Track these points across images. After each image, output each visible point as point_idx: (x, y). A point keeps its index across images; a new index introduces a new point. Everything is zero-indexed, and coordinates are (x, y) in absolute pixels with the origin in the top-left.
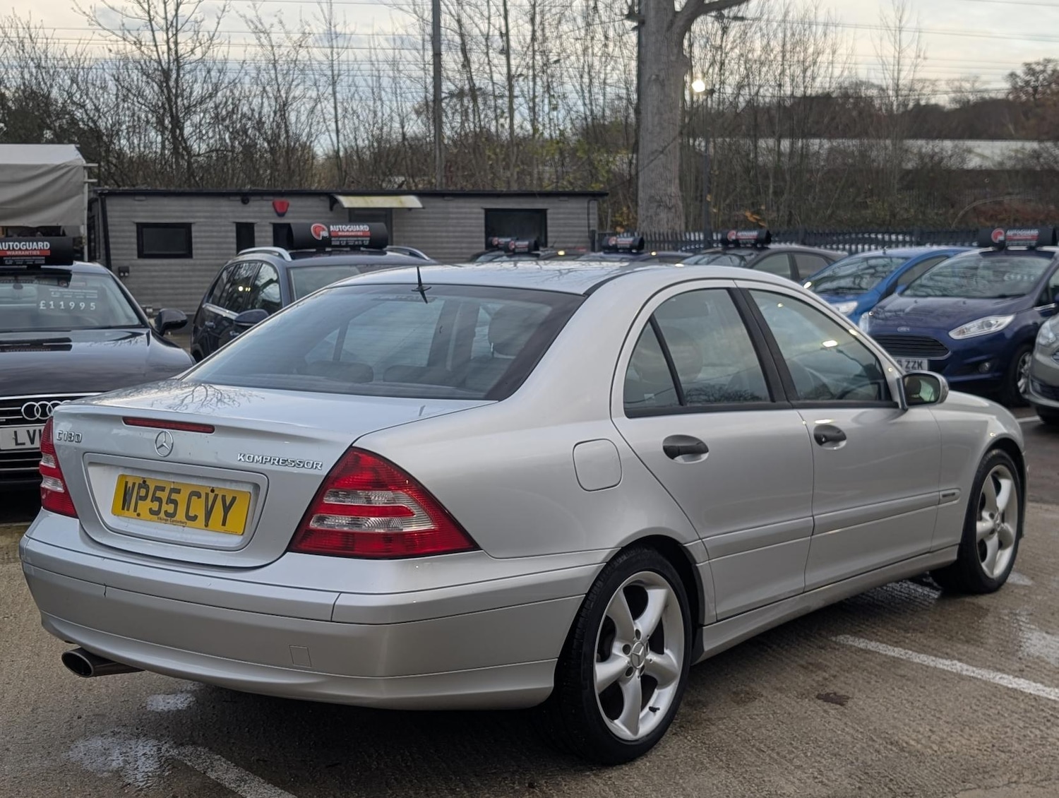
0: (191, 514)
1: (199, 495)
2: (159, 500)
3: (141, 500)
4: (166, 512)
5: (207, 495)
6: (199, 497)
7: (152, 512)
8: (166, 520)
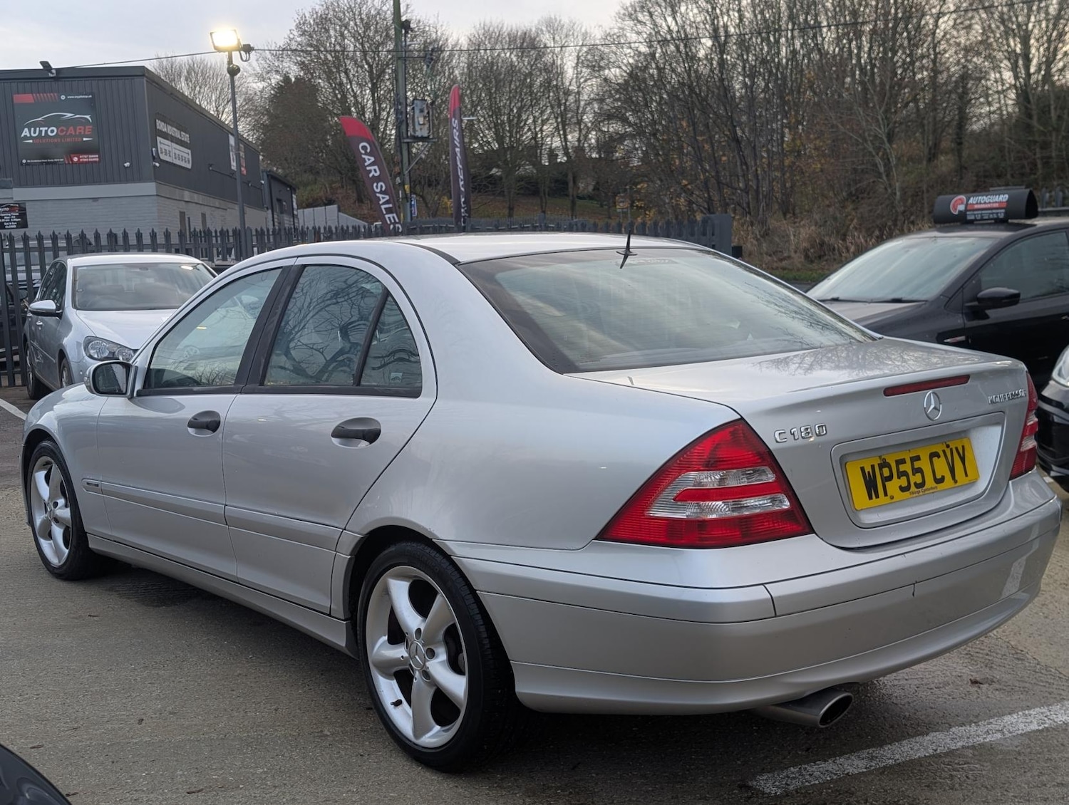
0: (939, 476)
1: (937, 455)
2: (905, 474)
3: (887, 481)
4: (915, 484)
5: (944, 452)
6: (939, 456)
7: (903, 489)
8: (918, 492)
